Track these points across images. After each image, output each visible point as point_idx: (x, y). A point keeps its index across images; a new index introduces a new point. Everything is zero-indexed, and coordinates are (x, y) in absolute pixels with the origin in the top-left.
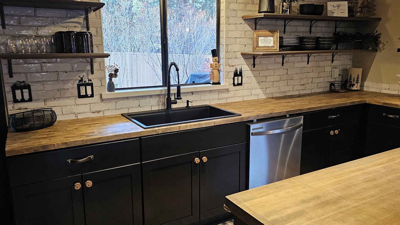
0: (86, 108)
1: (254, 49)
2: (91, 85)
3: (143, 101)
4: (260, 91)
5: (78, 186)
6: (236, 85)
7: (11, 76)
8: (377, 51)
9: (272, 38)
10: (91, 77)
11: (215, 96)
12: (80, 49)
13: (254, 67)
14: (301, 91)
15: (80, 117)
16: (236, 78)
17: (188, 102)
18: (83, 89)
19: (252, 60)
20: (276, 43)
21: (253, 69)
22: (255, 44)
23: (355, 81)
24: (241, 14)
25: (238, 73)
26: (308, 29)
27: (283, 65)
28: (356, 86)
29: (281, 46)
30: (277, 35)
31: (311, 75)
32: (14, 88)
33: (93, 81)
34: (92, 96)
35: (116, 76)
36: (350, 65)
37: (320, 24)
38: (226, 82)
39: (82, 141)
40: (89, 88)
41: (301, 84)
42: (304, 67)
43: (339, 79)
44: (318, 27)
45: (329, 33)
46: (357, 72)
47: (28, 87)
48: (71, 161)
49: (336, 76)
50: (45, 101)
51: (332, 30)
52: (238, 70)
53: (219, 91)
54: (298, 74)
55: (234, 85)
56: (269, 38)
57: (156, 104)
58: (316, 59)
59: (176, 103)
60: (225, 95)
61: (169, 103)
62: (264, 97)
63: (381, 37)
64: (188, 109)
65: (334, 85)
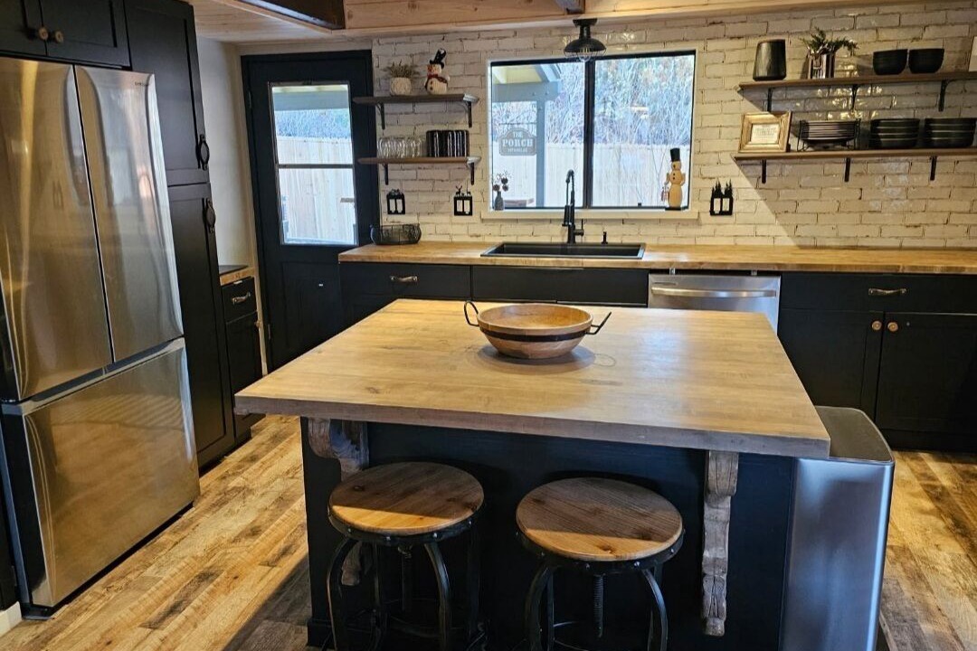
0: (462, 230)
1: (741, 147)
2: (470, 199)
3: (540, 228)
4: (781, 231)
6: (717, 215)
7: (387, 183)
9: (776, 127)
10: (470, 188)
13: (764, 182)
14: (907, 239)
15: (455, 239)
16: (717, 201)
17: (606, 234)
18: (460, 203)
19: (760, 168)
21: (761, 185)
24: (733, 83)
25: (723, 191)
27: (847, 179)
30: (786, 119)
31: (941, 205)
32: (390, 197)
33: (472, 194)
34: (471, 214)
37: (972, 85)
38: (699, 207)
40: (467, 203)
41: (908, 224)
42: (920, 187)
47: (402, 197)
50: (418, 214)
52: (723, 187)
53: (679, 222)
54: (897, 202)
55: (712, 213)
56: (772, 126)
57: (557, 235)
58: (962, 168)
59: (582, 234)
60: (694, 231)
61: (573, 233)
62: (790, 243)
64: (603, 248)
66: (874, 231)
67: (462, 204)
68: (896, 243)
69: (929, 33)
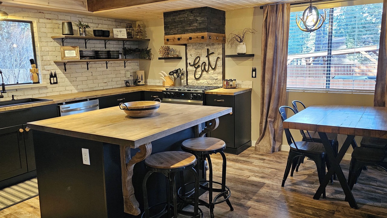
1: (62, 58)
4: (72, 88)
6: (53, 84)
8: (150, 59)
9: (74, 51)
11: (36, 92)
13: (66, 71)
14: (104, 87)
16: (52, 79)
17: (13, 96)
19: (64, 66)
20: (77, 54)
21: (65, 72)
22: (63, 55)
23: (141, 79)
24: (50, 35)
25: (53, 75)
26: (104, 45)
27: (88, 70)
28: (141, 82)
29: (82, 56)
30: (78, 49)
31: (110, 76)
36: (138, 69)
37: (111, 42)
38: (44, 82)
41: (104, 82)
42: (105, 71)
43: (132, 78)
44: (111, 44)
45: (120, 48)
46: (141, 73)
49: (129, 77)
51: (121, 46)
52: (53, 73)
53: (40, 88)
54: (100, 76)
55: (51, 83)
56: (72, 51)
59: (3, 97)
60: (45, 91)
62: (76, 91)
63: (151, 51)
64: (14, 102)
65: (128, 82)
66: (97, 85)
68: (102, 88)
69: (100, 26)
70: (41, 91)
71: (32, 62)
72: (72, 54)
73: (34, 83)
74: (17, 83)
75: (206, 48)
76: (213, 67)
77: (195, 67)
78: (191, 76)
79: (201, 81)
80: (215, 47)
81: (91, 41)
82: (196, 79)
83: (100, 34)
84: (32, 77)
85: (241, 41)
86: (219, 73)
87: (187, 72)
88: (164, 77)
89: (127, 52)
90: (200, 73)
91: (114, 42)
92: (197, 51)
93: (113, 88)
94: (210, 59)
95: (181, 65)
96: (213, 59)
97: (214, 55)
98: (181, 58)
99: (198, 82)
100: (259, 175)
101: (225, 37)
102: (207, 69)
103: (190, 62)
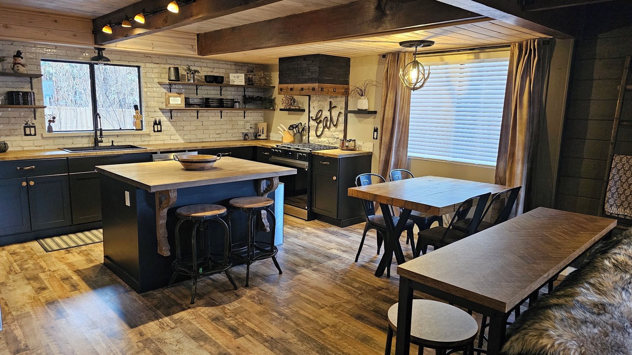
0: (31, 143)
1: (166, 105)
2: (34, 127)
4: (178, 137)
5: (24, 184)
6: (156, 132)
8: (274, 110)
9: (180, 98)
10: (34, 121)
11: (138, 139)
12: (26, 103)
13: (172, 119)
14: (216, 138)
15: (26, 149)
16: (156, 126)
17: (112, 141)
19: (170, 114)
20: (182, 102)
21: (171, 120)
22: (167, 102)
23: (262, 132)
24: (156, 80)
25: (158, 123)
26: (219, 92)
27: (198, 118)
28: (263, 136)
29: (188, 103)
30: (183, 96)
31: (225, 127)
33: (35, 125)
34: (35, 135)
35: (53, 122)
36: (260, 120)
37: (228, 88)
38: (148, 129)
39: (27, 157)
40: (33, 129)
41: (216, 133)
42: (218, 121)
43: (252, 131)
44: (228, 91)
45: (239, 95)
46: (263, 126)
48: (20, 168)
49: (248, 129)
51: (242, 93)
52: (157, 121)
53: (141, 135)
54: (213, 126)
55: (154, 131)
56: (178, 98)
57: (87, 143)
58: (228, 114)
59: (102, 142)
60: (147, 139)
61: (96, 142)
62: (182, 141)
63: (276, 100)
64: (113, 147)
65: (247, 135)
66: (207, 136)
67: (28, 129)
68: (214, 140)
69: (215, 70)
70: (143, 139)
71: (136, 107)
72: (177, 101)
73: (136, 130)
74: (120, 128)
75: (329, 100)
76: (335, 124)
77: (317, 122)
78: (312, 133)
79: (322, 139)
80: (338, 99)
81: (203, 88)
82: (317, 136)
83: (212, 80)
84: (135, 124)
85: (362, 95)
86: (341, 131)
87: (309, 127)
88: (282, 131)
89: (247, 100)
90: (321, 129)
91: (232, 89)
92: (320, 103)
93: (227, 141)
94: (333, 114)
95: (303, 119)
96: (335, 113)
97: (336, 109)
98: (304, 110)
99: (319, 140)
100: (341, 248)
101: (348, 89)
102: (328, 126)
103: (313, 116)
